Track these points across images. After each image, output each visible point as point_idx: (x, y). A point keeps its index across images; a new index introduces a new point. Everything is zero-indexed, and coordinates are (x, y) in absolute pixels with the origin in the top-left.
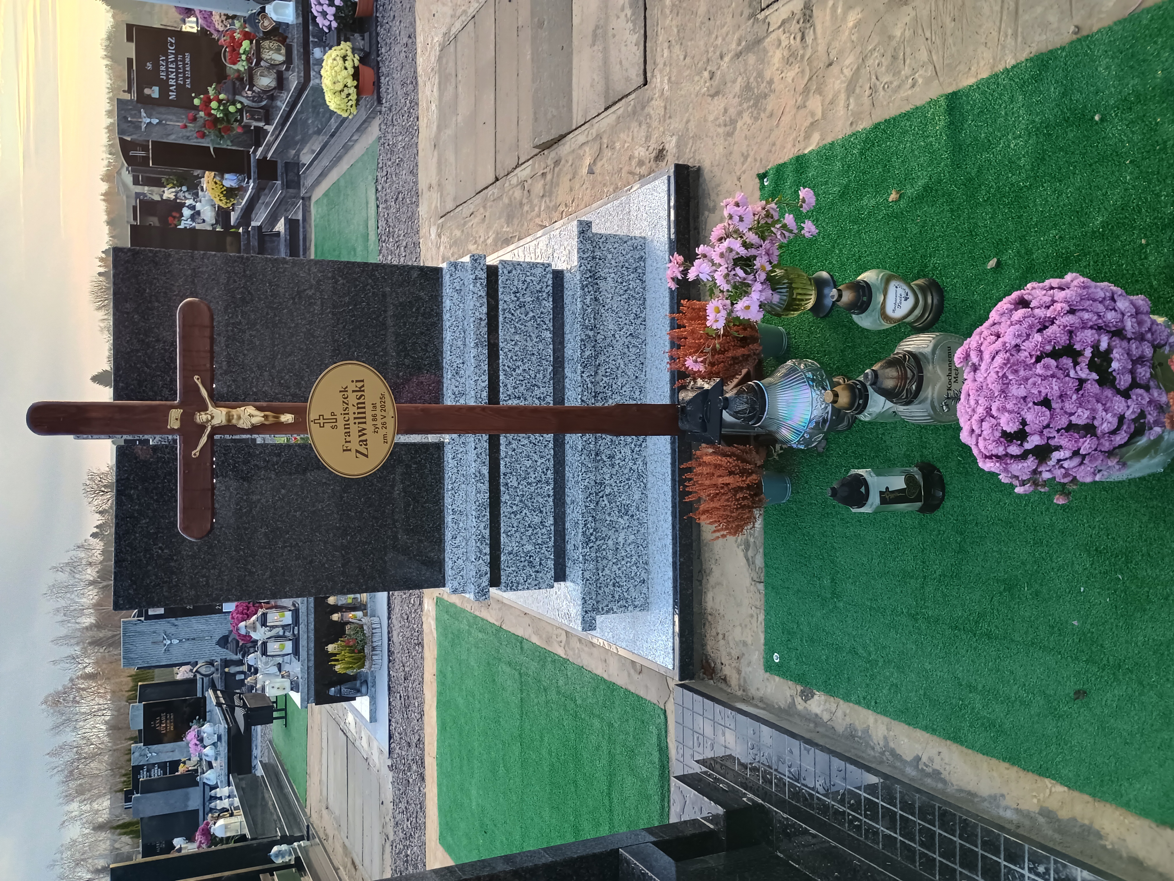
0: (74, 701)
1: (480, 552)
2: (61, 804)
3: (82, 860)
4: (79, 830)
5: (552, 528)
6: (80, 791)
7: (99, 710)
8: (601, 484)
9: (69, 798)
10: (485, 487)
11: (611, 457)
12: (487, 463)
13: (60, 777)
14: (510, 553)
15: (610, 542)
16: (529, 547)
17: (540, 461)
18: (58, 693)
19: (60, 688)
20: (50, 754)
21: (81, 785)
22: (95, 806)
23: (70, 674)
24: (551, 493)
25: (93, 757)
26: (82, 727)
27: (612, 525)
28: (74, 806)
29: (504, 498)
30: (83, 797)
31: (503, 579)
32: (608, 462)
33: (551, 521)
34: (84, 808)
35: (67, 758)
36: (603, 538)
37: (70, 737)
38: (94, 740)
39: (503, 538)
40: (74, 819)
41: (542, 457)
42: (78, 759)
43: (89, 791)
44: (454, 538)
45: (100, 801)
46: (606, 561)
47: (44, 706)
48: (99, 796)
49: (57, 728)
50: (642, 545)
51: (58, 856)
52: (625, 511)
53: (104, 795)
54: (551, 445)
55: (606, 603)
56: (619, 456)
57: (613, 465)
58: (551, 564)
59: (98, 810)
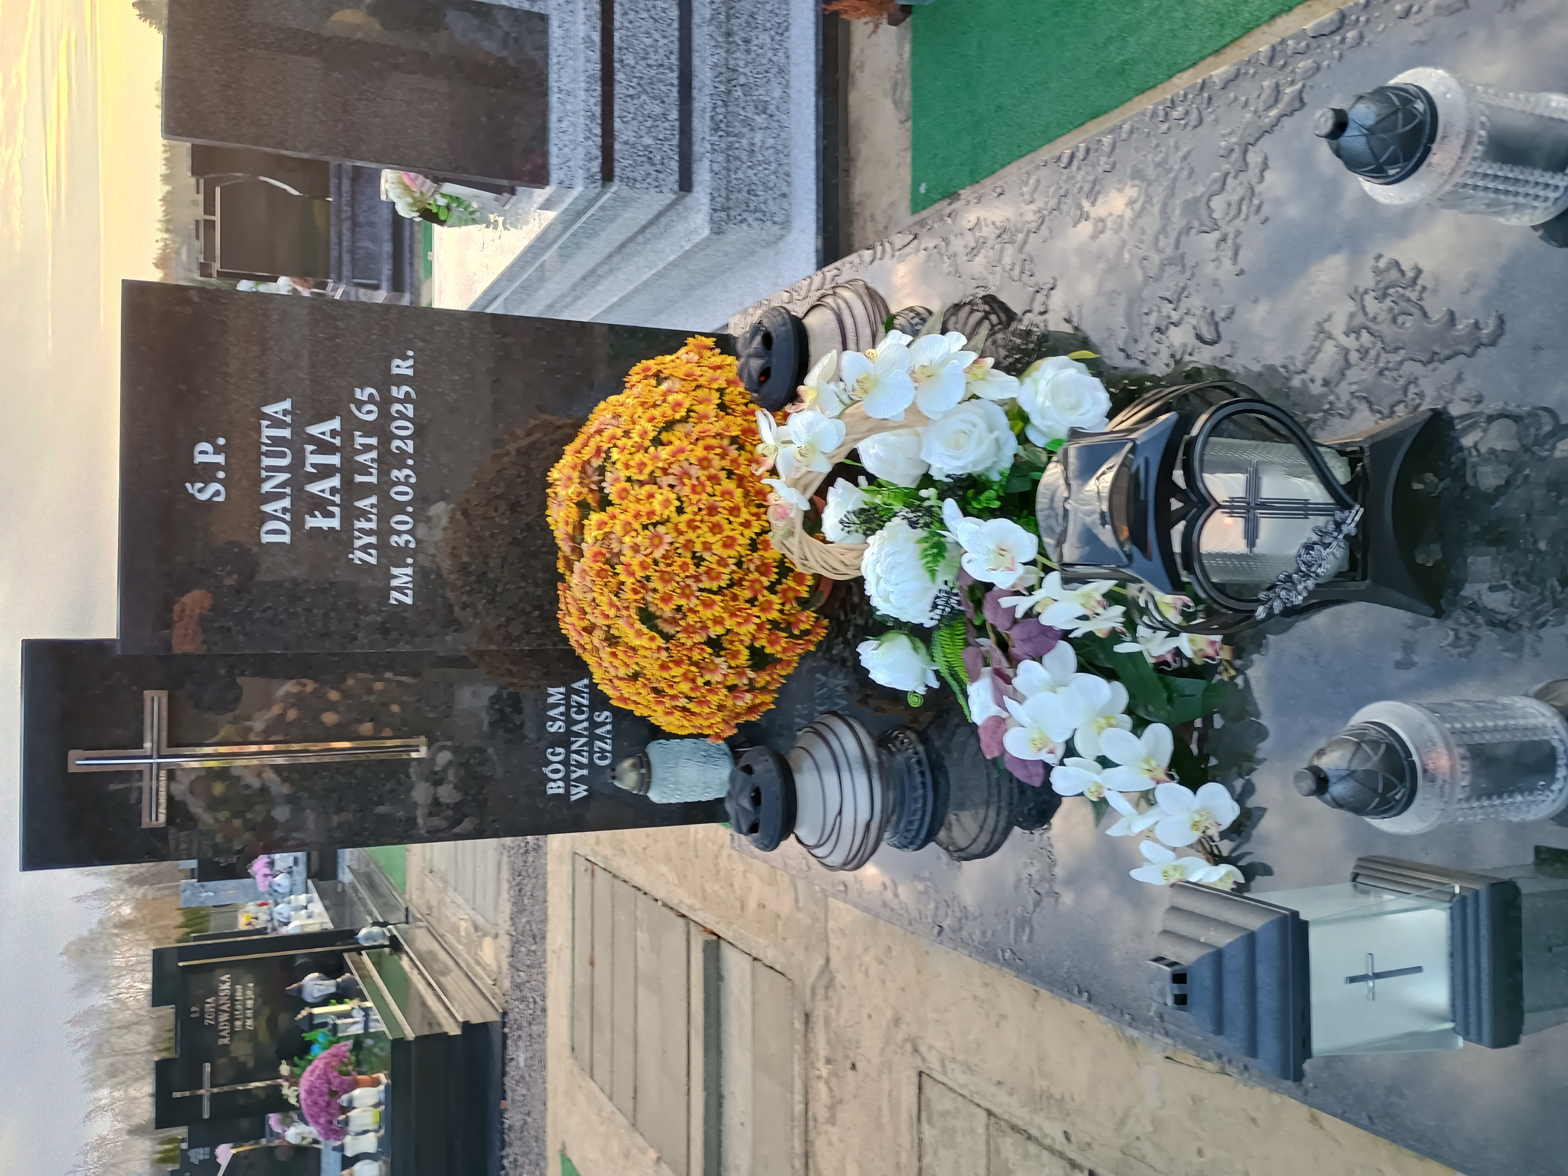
0: (105, 951)
1: (590, 131)
2: (86, 1090)
3: (113, 1165)
4: (109, 1123)
5: (677, 123)
6: (113, 1072)
7: (138, 963)
8: (734, 70)
9: (97, 1085)
10: (596, 56)
11: (747, 41)
12: (599, 28)
13: (82, 1055)
14: (626, 143)
15: (745, 142)
16: (648, 141)
17: (662, 41)
18: (82, 939)
19: (85, 933)
20: (73, 1022)
21: (112, 1065)
22: (132, 1092)
23: (99, 914)
24: (676, 82)
25: (128, 1026)
26: (116, 986)
27: (746, 122)
28: (104, 1094)
29: (619, 76)
30: (116, 1080)
31: (617, 171)
32: (743, 47)
33: (674, 115)
34: (117, 1094)
35: (94, 1028)
36: (736, 135)
37: (99, 1000)
38: (131, 1002)
39: (617, 124)
40: (102, 1109)
41: (665, 37)
42: (110, 1029)
43: (123, 1072)
44: (560, 121)
45: (137, 1085)
46: (738, 163)
47: (65, 958)
48: (136, 1080)
49: (82, 988)
50: (783, 151)
51: (82, 1158)
52: (763, 108)
53: (143, 1078)
54: (676, 25)
55: (739, 211)
56: (755, 42)
57: (748, 51)
58: (674, 165)
59: (135, 1098)
